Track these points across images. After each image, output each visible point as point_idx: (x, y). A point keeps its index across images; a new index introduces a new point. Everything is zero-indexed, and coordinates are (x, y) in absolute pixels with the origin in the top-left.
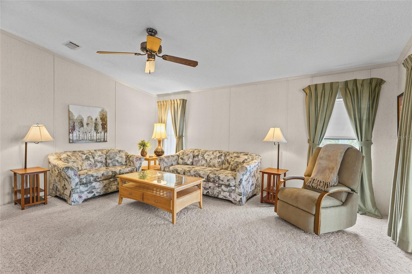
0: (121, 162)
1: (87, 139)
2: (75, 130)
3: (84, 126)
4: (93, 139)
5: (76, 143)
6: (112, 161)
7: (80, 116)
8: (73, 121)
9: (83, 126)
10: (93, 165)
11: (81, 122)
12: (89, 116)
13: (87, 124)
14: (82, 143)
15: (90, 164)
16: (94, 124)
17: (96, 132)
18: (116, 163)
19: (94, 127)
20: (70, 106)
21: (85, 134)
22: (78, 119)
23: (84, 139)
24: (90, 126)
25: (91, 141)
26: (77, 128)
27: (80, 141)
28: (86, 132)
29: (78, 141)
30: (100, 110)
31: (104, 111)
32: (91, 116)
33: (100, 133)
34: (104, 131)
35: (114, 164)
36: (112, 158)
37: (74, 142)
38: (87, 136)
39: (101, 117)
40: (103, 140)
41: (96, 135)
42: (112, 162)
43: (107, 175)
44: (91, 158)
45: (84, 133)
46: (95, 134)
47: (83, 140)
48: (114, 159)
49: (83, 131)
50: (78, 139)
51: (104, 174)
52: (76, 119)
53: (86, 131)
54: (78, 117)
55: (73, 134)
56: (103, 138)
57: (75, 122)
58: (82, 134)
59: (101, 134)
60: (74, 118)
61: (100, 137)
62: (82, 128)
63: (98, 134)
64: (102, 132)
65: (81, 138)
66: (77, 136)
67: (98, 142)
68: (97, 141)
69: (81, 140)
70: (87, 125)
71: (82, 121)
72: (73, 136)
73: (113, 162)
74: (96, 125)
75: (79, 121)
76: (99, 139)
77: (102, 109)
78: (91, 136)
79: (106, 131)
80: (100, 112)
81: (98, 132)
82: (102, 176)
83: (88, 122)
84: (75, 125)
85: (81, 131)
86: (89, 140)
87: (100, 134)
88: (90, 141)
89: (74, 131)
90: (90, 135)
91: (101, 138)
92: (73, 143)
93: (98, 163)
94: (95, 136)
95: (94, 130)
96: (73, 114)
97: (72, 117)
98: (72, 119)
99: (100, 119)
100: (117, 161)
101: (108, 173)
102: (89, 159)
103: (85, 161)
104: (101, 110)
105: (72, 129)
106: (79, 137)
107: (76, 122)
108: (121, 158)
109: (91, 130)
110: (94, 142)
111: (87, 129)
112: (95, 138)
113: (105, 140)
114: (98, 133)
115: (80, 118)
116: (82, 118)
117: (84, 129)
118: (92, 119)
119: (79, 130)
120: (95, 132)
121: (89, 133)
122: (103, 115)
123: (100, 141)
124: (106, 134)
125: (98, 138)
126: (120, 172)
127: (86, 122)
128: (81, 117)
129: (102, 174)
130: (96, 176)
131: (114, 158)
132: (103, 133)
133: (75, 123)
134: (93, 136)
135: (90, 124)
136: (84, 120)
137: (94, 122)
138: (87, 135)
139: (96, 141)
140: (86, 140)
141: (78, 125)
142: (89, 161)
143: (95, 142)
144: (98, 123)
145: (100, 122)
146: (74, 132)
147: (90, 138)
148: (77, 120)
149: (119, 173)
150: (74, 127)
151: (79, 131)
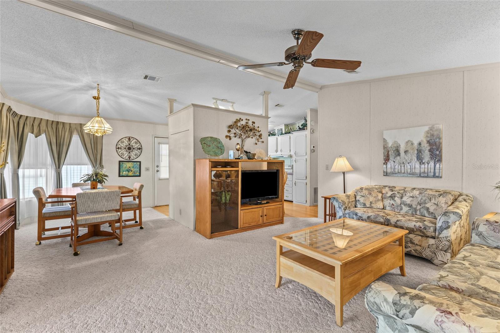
0: (432, 213)
1: (406, 172)
2: (390, 160)
3: (401, 155)
4: (414, 172)
5: (390, 176)
6: (421, 207)
7: (395, 142)
8: (387, 149)
9: (399, 155)
10: (396, 206)
11: (397, 149)
12: (409, 141)
13: (406, 152)
14: (398, 176)
15: (393, 204)
16: (416, 151)
17: (420, 163)
18: (425, 212)
19: (415, 155)
20: (385, 132)
21: (403, 165)
22: (393, 146)
23: (401, 171)
24: (409, 155)
25: (411, 175)
26: (391, 158)
27: (396, 174)
28: (403, 163)
29: (393, 174)
30: (426, 128)
31: (434, 130)
32: (411, 140)
33: (426, 163)
34: (435, 160)
35: (422, 213)
36: (421, 204)
37: (388, 175)
38: (406, 168)
39: (428, 139)
40: (432, 174)
41: (420, 167)
42: (420, 209)
43: (374, 220)
44: (398, 197)
45: (400, 164)
46: (417, 166)
47: (399, 173)
48: (424, 205)
49: (400, 161)
50: (393, 172)
51: (370, 217)
52: (391, 146)
53: (404, 161)
54: (394, 143)
55: (387, 165)
56: (432, 171)
57: (389, 150)
58: (398, 165)
59: (429, 165)
60: (388, 146)
61: (426, 170)
62: (398, 158)
63: (423, 165)
64: (431, 162)
65: (396, 171)
66: (392, 167)
67: (423, 177)
68: (422, 175)
69: (397, 172)
70: (405, 154)
71: (399, 149)
72: (387, 167)
73: (422, 210)
74: (419, 151)
75: (394, 149)
76: (424, 172)
77: (431, 126)
78: (412, 167)
79: (440, 160)
80: (427, 132)
81: (424, 161)
82: (367, 218)
83: (407, 149)
84: (389, 154)
85: (397, 161)
86: (408, 173)
87: (426, 165)
88: (409, 175)
89: (388, 161)
90: (409, 167)
91: (429, 171)
92: (387, 177)
93: (404, 206)
94: (417, 168)
95: (416, 159)
96: (387, 141)
97: (386, 144)
98: (386, 148)
99: (426, 142)
100: (428, 209)
101: (377, 218)
102: (394, 198)
103: (388, 199)
104: (429, 128)
105: (387, 159)
106: (395, 169)
107: (391, 150)
108: (435, 206)
109: (411, 160)
110: (416, 177)
111: (405, 158)
112: (417, 171)
113: (437, 174)
114: (423, 163)
115: (395, 145)
116: (398, 145)
117: (400, 158)
118: (412, 144)
119: (394, 160)
120: (418, 163)
121: (408, 164)
122: (433, 135)
123: (426, 175)
124: (438, 166)
125: (422, 171)
126: (396, 222)
127: (404, 149)
128: (397, 143)
129: (368, 217)
130: (360, 216)
131: (425, 203)
132: (432, 164)
133: (390, 152)
134: (414, 167)
135: (409, 151)
136: (401, 146)
137: (417, 149)
138: (406, 166)
139: (419, 175)
140: (404, 173)
141: (393, 154)
142: (393, 201)
143: (418, 177)
144: (423, 148)
145: (426, 147)
146: (388, 163)
147: (409, 171)
148: (392, 148)
149: (394, 223)
150: (388, 156)
151: (394, 162)
